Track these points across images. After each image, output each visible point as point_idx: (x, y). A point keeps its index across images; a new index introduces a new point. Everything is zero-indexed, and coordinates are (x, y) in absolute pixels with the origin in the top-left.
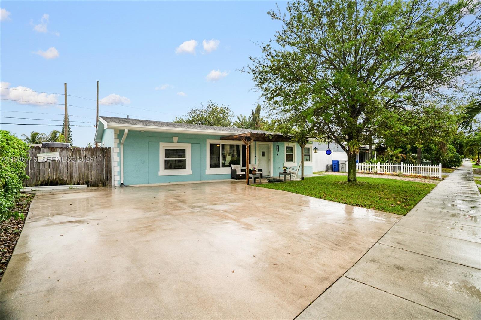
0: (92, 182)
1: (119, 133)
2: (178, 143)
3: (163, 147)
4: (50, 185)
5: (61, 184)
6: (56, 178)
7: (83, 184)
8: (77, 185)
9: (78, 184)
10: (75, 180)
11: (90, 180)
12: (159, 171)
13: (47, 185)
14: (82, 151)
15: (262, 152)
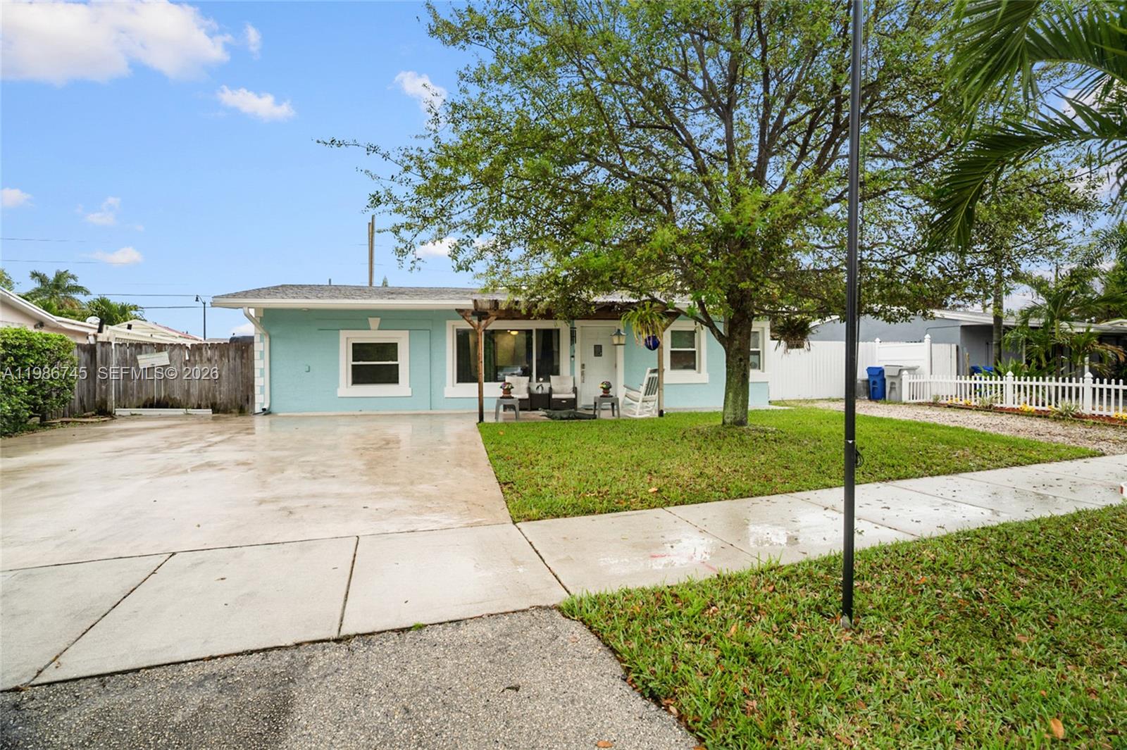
0: (220, 404)
1: (262, 315)
2: (379, 329)
3: (347, 339)
4: (156, 407)
5: (172, 407)
6: (165, 397)
7: (207, 407)
8: (197, 408)
9: (199, 407)
10: (193, 400)
11: (218, 401)
12: (338, 386)
13: (152, 406)
14: (204, 350)
15: (595, 346)
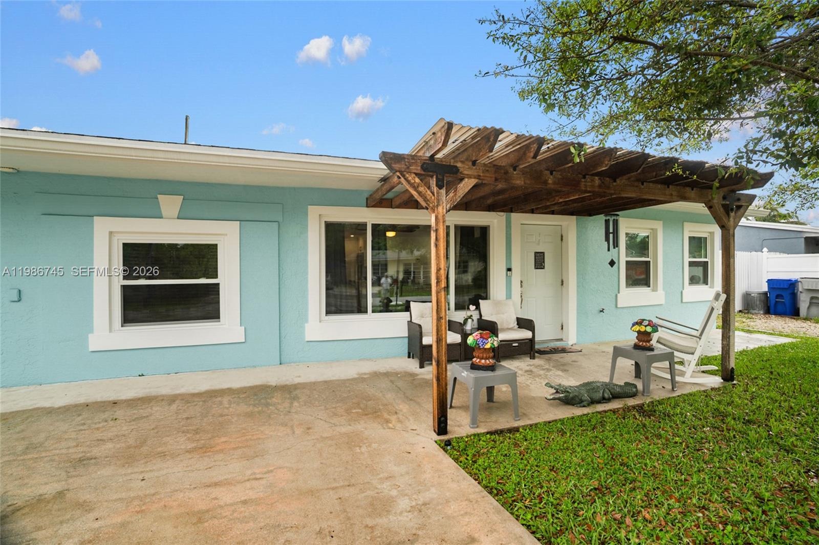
3: (111, 234)
15: (536, 253)
